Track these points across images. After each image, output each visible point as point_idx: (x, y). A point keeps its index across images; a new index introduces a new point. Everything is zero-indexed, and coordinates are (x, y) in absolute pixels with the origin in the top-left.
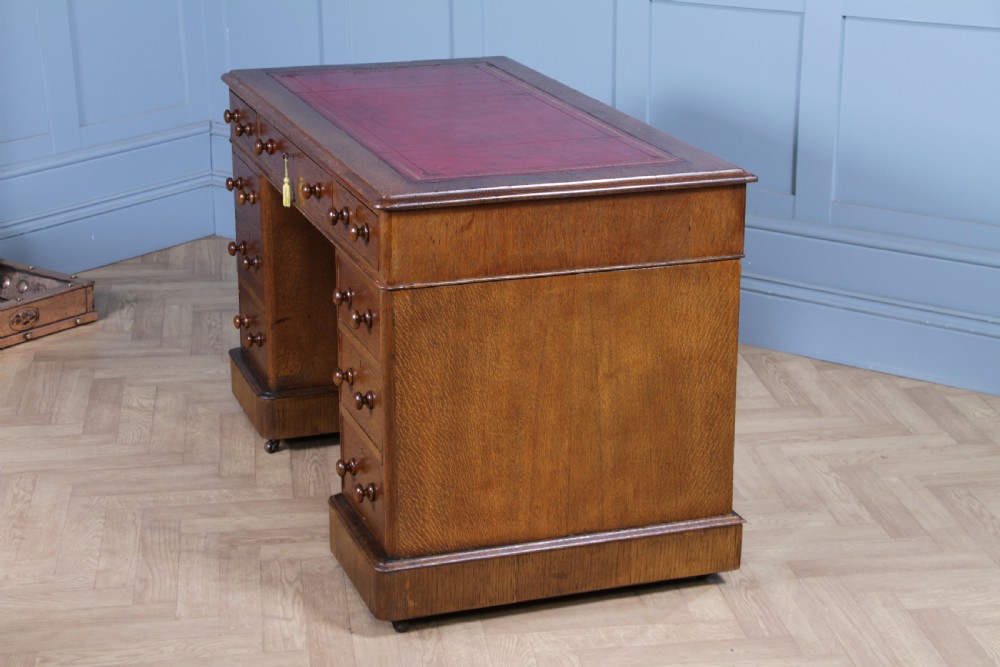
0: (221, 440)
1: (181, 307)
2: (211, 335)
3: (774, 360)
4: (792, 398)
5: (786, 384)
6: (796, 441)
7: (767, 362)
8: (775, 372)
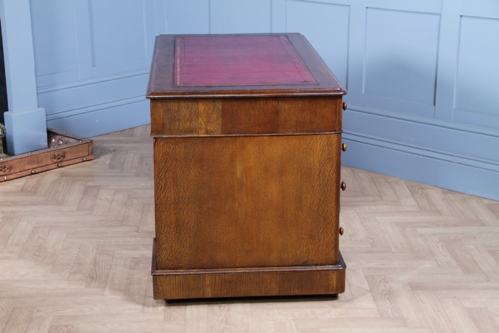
0: (141, 216)
1: (135, 154)
2: (146, 168)
3: (422, 188)
4: (428, 206)
5: (426, 199)
6: (425, 227)
7: (419, 189)
8: (422, 194)
